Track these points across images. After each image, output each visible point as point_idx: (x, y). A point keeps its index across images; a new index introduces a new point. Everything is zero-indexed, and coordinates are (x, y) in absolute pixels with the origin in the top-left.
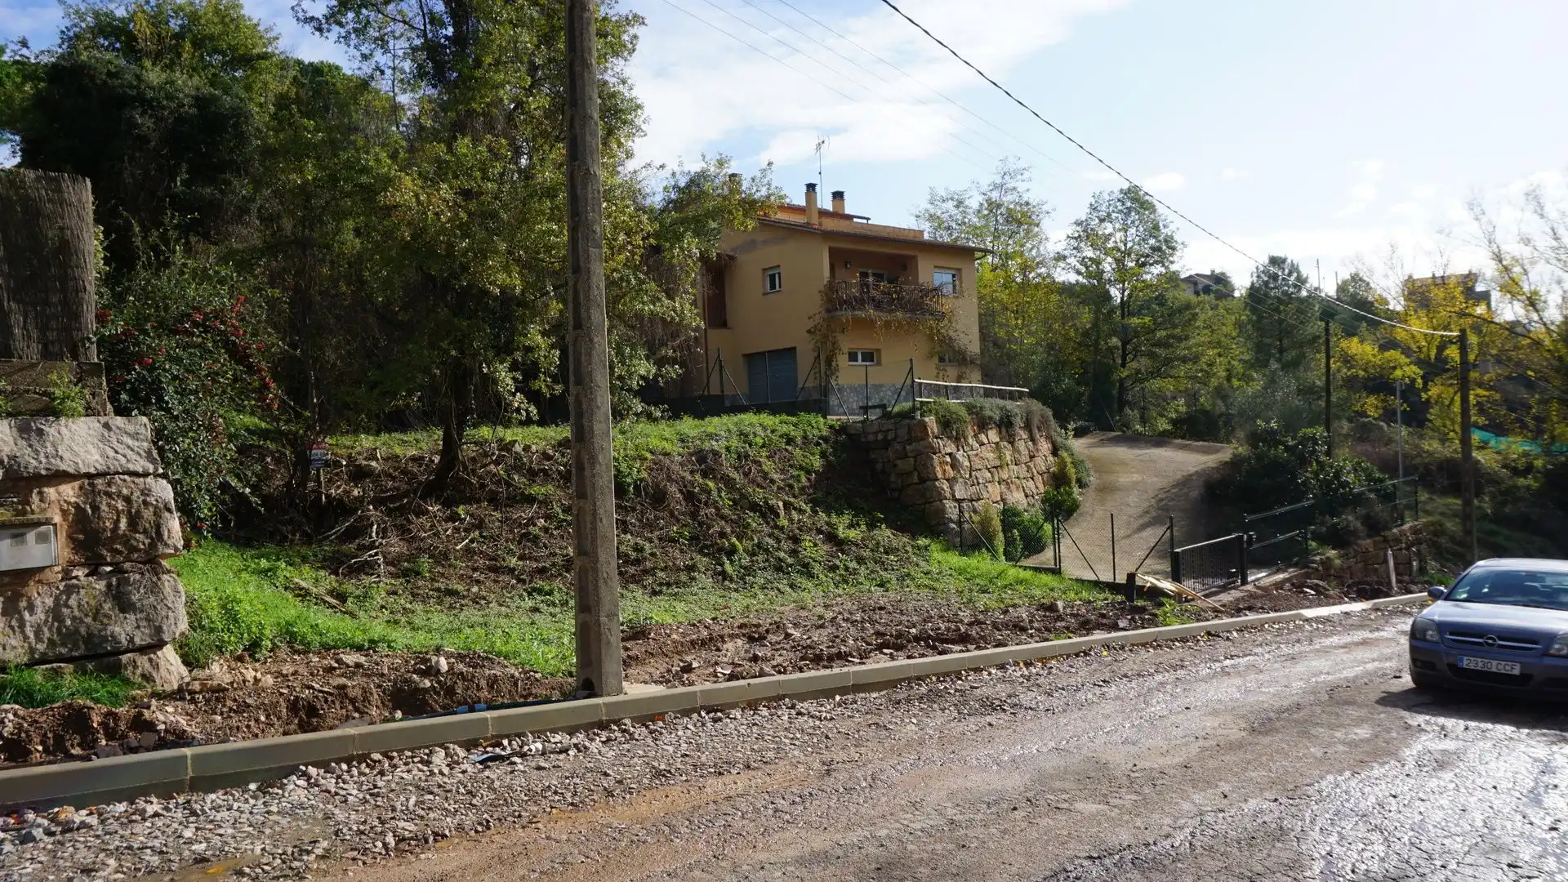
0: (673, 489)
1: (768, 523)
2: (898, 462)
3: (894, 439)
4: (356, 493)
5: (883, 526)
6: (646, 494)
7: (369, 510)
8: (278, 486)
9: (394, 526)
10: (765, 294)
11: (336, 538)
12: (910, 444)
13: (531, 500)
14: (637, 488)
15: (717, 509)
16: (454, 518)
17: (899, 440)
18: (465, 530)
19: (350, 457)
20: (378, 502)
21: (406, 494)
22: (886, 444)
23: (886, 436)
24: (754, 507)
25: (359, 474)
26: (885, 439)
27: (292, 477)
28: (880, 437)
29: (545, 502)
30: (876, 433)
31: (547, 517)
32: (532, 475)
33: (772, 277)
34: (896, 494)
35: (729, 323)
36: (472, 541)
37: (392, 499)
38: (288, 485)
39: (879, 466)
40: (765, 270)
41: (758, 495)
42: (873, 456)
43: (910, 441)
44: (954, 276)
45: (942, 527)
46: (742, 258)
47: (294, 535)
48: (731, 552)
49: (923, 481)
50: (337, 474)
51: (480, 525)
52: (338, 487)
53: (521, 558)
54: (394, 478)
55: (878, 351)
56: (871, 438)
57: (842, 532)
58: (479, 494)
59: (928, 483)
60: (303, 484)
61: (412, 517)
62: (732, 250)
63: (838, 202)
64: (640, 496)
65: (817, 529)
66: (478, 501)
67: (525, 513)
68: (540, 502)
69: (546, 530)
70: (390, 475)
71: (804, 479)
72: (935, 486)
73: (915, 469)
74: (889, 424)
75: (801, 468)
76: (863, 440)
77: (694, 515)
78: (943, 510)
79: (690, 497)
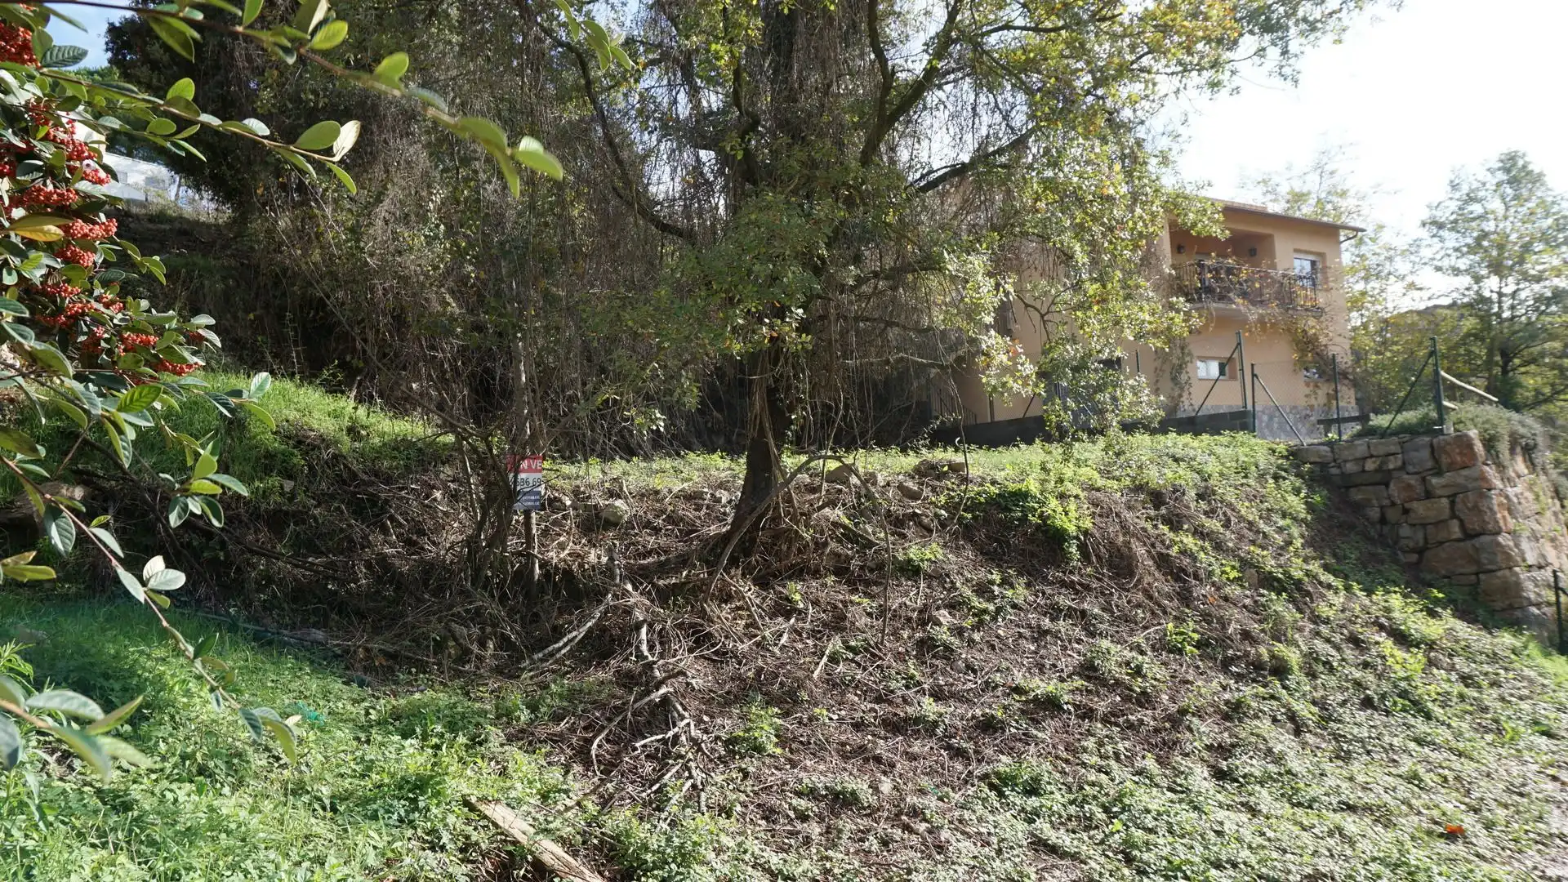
0: (1140, 550)
1: (1305, 613)
2: (1414, 505)
3: (1401, 469)
4: (592, 558)
6: (1098, 557)
7: (626, 593)
8: (453, 544)
9: (680, 626)
11: (571, 653)
13: (911, 570)
14: (1082, 547)
16: (784, 609)
18: (814, 634)
19: (576, 492)
20: (638, 575)
21: (684, 561)
23: (1382, 464)
24: (1271, 583)
25: (595, 523)
26: (1382, 469)
27: (480, 526)
28: (1370, 465)
29: (938, 577)
30: (1363, 460)
31: (952, 606)
32: (897, 523)
36: (834, 659)
37: (663, 569)
38: (471, 542)
44: (1313, 263)
47: (483, 645)
49: (1470, 535)
50: (556, 523)
51: (838, 622)
52: (562, 546)
53: (938, 695)
54: (656, 531)
58: (814, 560)
60: (498, 539)
61: (711, 608)
64: (1090, 562)
66: (816, 574)
67: (908, 597)
68: (929, 577)
69: (959, 631)
70: (648, 525)
72: (1499, 544)
73: (1454, 516)
74: (1381, 446)
77: (1186, 599)
79: (1166, 564)
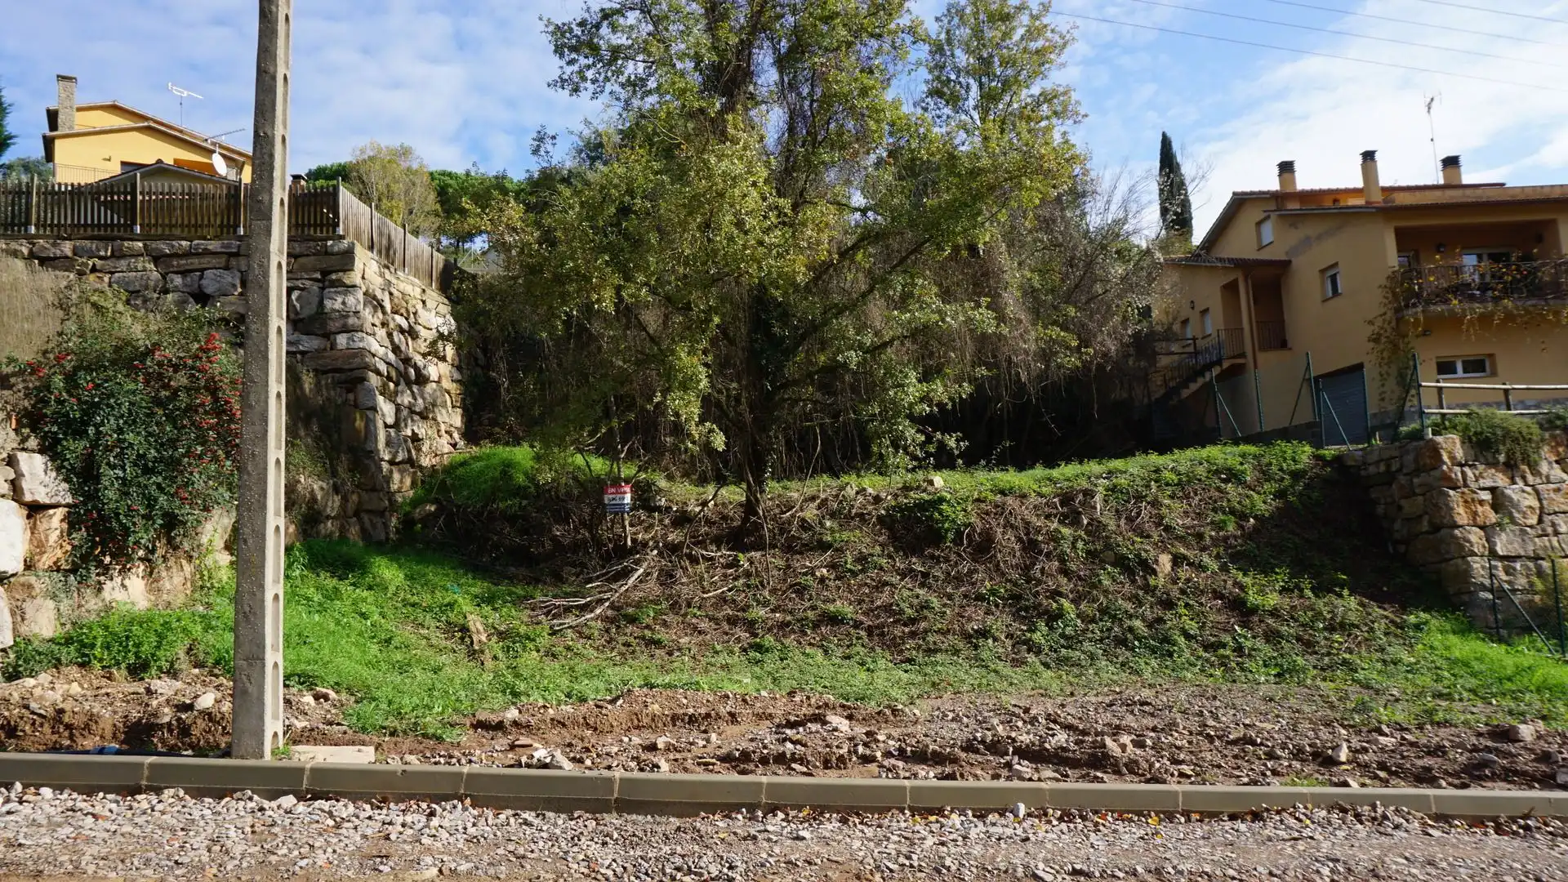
1: (1133, 582)
2: (1403, 502)
3: (1400, 470)
4: (670, 538)
5: (1346, 592)
6: (971, 541)
10: (1325, 301)
12: (1418, 476)
13: (826, 547)
14: (959, 534)
15: (1062, 561)
16: (734, 565)
17: (1405, 471)
18: (735, 578)
22: (1389, 478)
23: (1388, 466)
24: (1121, 562)
25: (682, 519)
26: (1388, 471)
28: (1383, 468)
29: (842, 550)
30: (1377, 463)
31: (832, 567)
33: (1334, 278)
34: (1402, 548)
35: (1289, 345)
36: (731, 589)
39: (1380, 510)
40: (1323, 271)
41: (1129, 545)
42: (1373, 496)
43: (1417, 472)
45: (1466, 598)
46: (1298, 262)
48: (1053, 617)
49: (1436, 528)
50: (660, 520)
54: (712, 524)
55: (1491, 356)
56: (1372, 470)
57: (1253, 598)
59: (1444, 532)
62: (1287, 253)
63: (1450, 170)
64: (961, 544)
65: (1214, 591)
68: (836, 551)
71: (1231, 527)
72: (1455, 536)
73: (1424, 512)
75: (1233, 512)
76: (1363, 473)
77: (1026, 569)
78: (1467, 573)
79: (1030, 547)
